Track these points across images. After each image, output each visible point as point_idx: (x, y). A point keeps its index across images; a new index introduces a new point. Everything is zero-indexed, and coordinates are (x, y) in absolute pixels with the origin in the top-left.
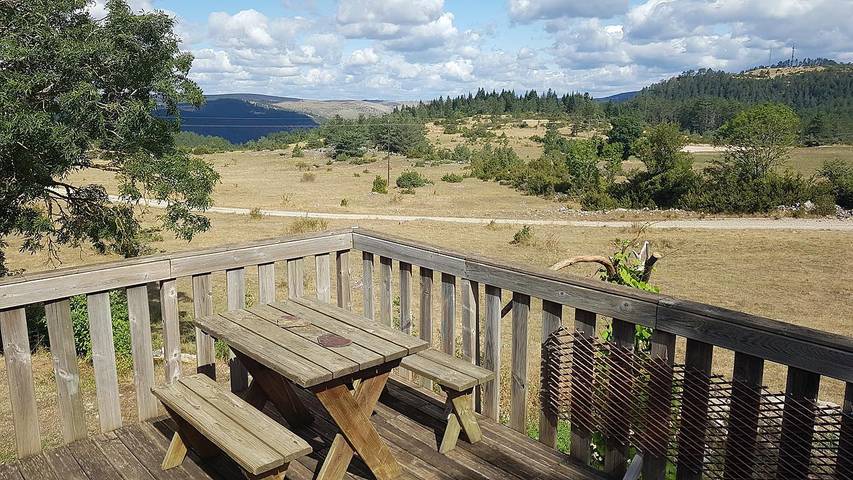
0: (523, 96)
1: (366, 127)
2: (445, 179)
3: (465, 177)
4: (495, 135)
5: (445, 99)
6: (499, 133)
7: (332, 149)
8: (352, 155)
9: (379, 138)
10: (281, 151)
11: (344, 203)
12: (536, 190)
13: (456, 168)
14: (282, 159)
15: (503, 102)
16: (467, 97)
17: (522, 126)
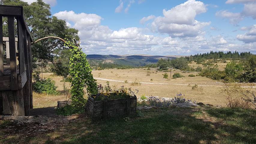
0: (226, 53)
1: (170, 62)
2: (189, 76)
3: (197, 75)
4: (214, 65)
5: (199, 55)
6: (215, 64)
7: (159, 68)
8: (164, 70)
9: (174, 65)
10: (145, 69)
11: (151, 80)
12: (215, 78)
13: (195, 73)
14: (144, 71)
15: (219, 55)
16: (207, 54)
17: (225, 62)
